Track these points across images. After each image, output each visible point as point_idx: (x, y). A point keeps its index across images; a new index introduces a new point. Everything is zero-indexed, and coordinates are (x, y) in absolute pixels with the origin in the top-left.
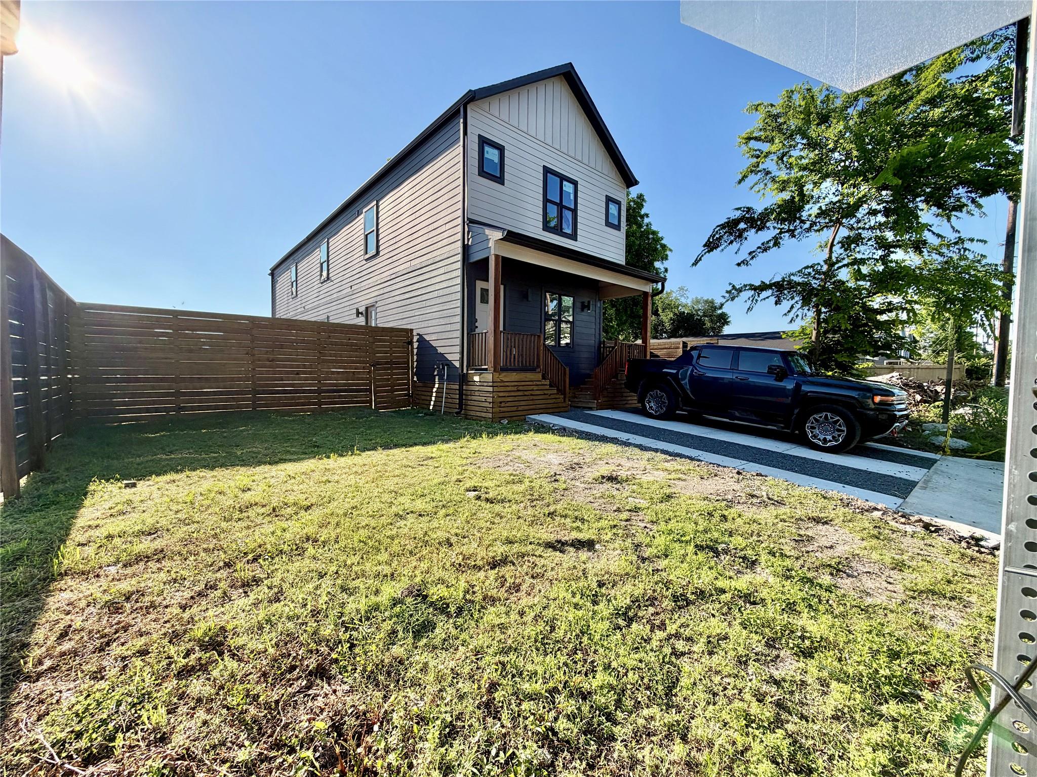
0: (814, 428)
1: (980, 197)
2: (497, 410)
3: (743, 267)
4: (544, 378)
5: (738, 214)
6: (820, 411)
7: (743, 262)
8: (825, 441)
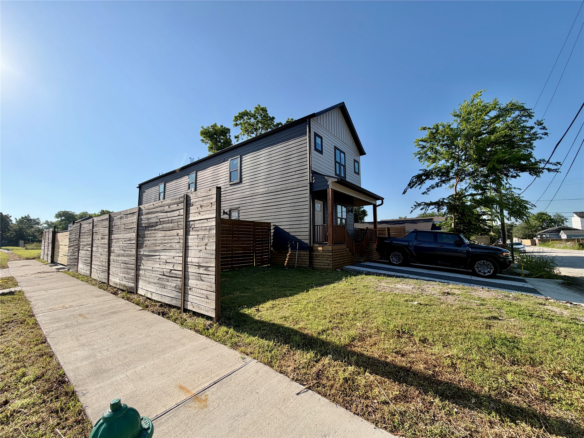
0: (479, 267)
1: (519, 172)
2: (334, 264)
3: (425, 195)
4: (347, 247)
5: (422, 172)
6: (481, 260)
7: (425, 192)
8: (484, 273)
